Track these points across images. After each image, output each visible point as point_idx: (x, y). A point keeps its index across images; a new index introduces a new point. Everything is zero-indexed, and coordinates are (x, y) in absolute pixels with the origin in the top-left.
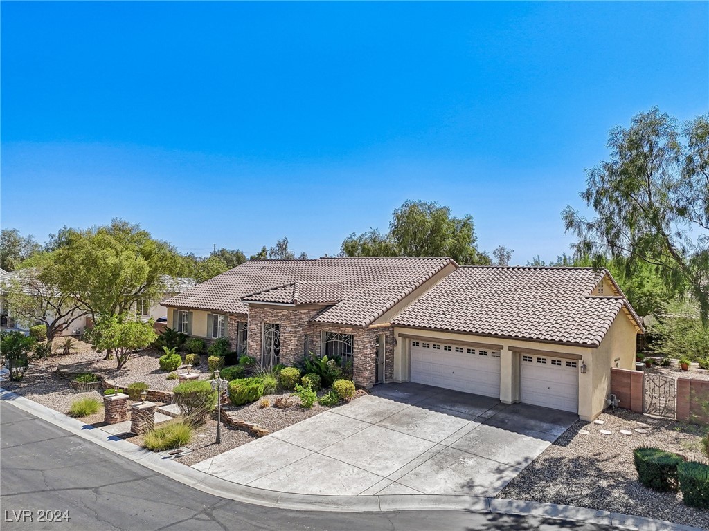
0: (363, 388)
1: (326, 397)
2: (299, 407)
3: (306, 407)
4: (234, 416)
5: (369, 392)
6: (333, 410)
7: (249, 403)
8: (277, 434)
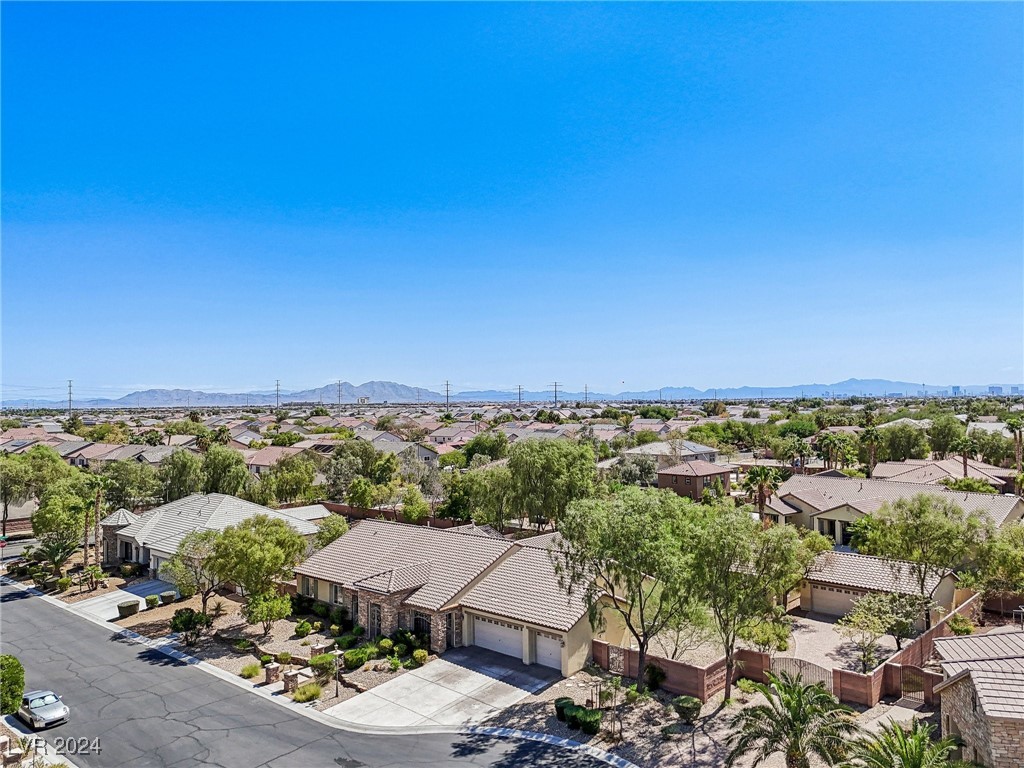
0: (436, 653)
1: (408, 663)
2: (390, 670)
3: (393, 670)
4: (347, 677)
5: (440, 656)
6: (411, 672)
7: (357, 667)
8: (372, 690)
